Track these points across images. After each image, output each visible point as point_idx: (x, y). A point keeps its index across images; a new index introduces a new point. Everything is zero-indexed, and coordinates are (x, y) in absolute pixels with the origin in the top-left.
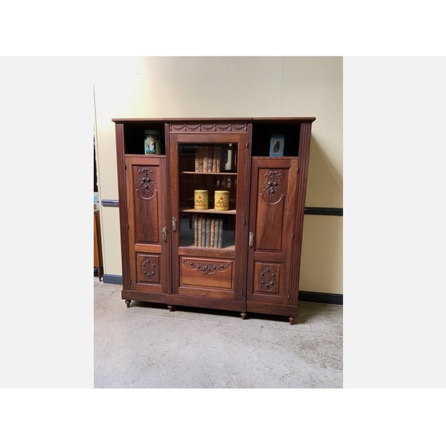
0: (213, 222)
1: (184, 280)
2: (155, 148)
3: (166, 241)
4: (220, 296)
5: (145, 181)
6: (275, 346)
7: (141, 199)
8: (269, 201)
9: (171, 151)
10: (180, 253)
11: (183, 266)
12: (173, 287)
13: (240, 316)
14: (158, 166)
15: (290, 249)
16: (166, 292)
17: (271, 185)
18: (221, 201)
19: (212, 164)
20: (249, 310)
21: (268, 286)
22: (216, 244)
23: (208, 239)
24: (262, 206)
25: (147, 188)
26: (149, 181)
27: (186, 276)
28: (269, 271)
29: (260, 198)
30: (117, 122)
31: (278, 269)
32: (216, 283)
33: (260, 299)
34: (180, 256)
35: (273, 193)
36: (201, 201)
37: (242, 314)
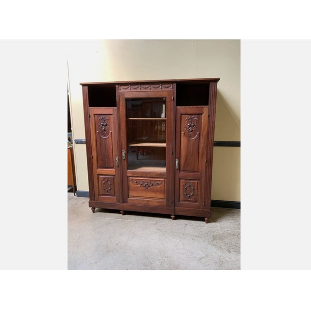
1: (132, 193)
3: (118, 166)
4: (156, 204)
5: (103, 125)
6: (195, 238)
7: (101, 137)
8: (189, 137)
9: (121, 104)
11: (130, 183)
12: (124, 198)
13: (171, 218)
14: (112, 115)
15: (204, 170)
16: (119, 202)
17: (190, 126)
20: (176, 214)
21: (190, 197)
24: (184, 140)
25: (105, 130)
26: (106, 125)
27: (132, 190)
28: (190, 186)
29: (182, 135)
30: (83, 85)
31: (196, 184)
32: (153, 195)
33: (184, 206)
34: (128, 176)
35: (192, 131)
37: (172, 216)
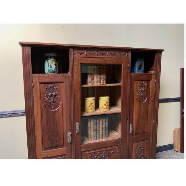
0: (101, 120)
2: (56, 68)
3: (71, 143)
5: (51, 96)
8: (140, 101)
9: (75, 70)
10: (82, 150)
14: (63, 82)
15: (152, 130)
17: (141, 91)
18: (107, 104)
19: (101, 78)
21: (140, 157)
22: (104, 136)
23: (98, 133)
24: (136, 105)
25: (53, 102)
26: (56, 96)
28: (141, 147)
29: (135, 99)
30: (23, 45)
31: (146, 144)
34: (82, 152)
36: (92, 106)
